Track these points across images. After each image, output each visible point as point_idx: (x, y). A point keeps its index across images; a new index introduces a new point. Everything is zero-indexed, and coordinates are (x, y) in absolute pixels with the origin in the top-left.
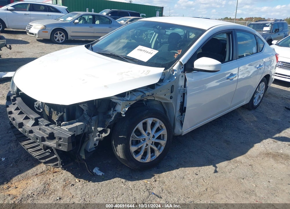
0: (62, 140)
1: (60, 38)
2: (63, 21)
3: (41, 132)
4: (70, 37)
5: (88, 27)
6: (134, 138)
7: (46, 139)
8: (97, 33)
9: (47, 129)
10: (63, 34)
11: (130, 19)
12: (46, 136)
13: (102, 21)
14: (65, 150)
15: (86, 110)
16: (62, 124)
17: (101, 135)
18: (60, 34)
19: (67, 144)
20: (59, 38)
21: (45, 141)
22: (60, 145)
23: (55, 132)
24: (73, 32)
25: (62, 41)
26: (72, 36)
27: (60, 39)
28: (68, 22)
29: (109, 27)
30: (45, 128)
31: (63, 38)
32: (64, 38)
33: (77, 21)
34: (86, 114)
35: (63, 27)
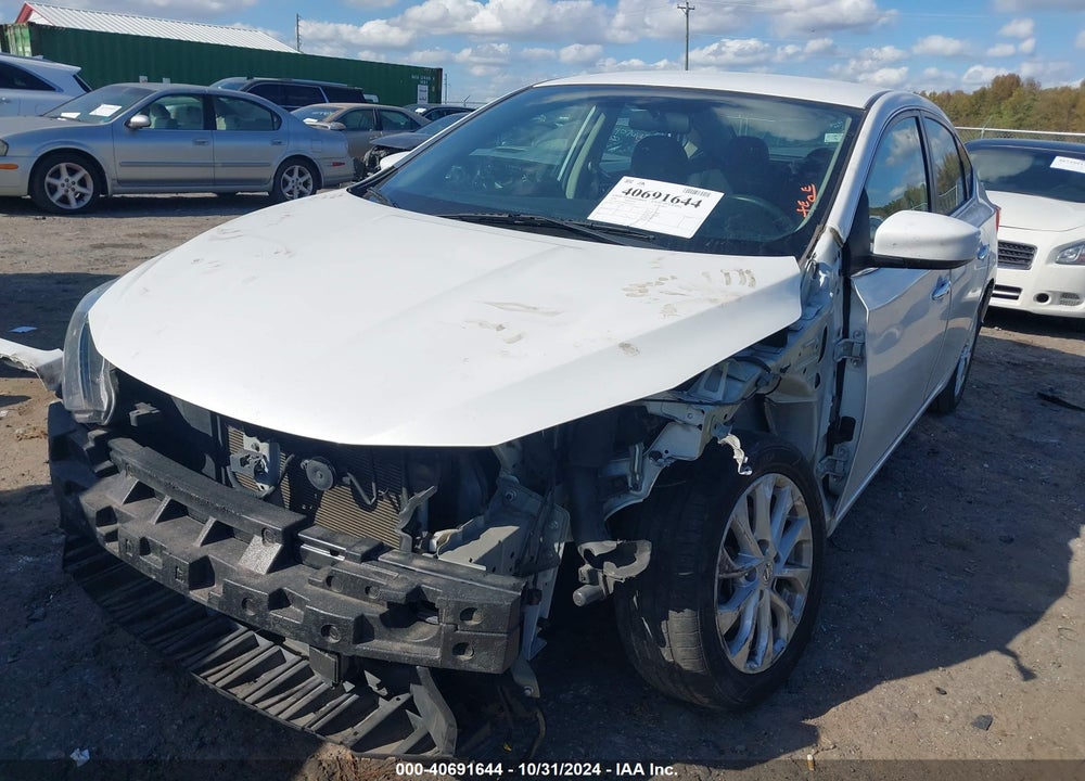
0: (473, 623)
1: (74, 190)
2: (77, 120)
3: (335, 593)
4: (113, 185)
5: (188, 145)
6: (727, 572)
7: (378, 627)
8: (224, 165)
9: (378, 573)
10: (83, 172)
11: (338, 113)
12: (375, 609)
13: (236, 120)
14: (492, 670)
15: (514, 466)
16: (434, 542)
17: (600, 575)
18: (72, 172)
19: (501, 639)
20: (67, 191)
21: (370, 637)
22: (461, 648)
23: (428, 583)
24: (125, 164)
25: (82, 204)
26: (120, 182)
27: (71, 195)
28: (102, 123)
29: (274, 144)
30: (366, 572)
31: (83, 190)
32: (89, 191)
33: (138, 119)
34: (512, 482)
35: (82, 145)
